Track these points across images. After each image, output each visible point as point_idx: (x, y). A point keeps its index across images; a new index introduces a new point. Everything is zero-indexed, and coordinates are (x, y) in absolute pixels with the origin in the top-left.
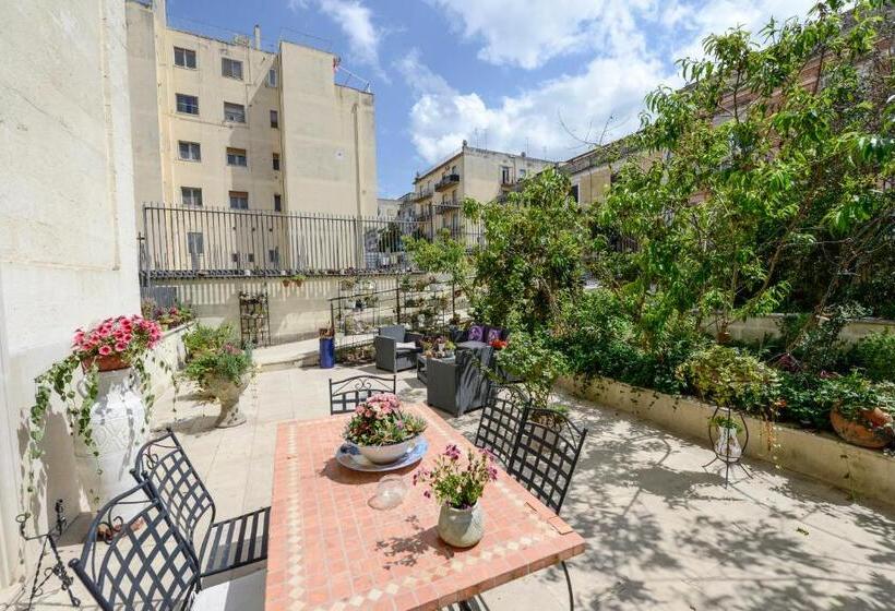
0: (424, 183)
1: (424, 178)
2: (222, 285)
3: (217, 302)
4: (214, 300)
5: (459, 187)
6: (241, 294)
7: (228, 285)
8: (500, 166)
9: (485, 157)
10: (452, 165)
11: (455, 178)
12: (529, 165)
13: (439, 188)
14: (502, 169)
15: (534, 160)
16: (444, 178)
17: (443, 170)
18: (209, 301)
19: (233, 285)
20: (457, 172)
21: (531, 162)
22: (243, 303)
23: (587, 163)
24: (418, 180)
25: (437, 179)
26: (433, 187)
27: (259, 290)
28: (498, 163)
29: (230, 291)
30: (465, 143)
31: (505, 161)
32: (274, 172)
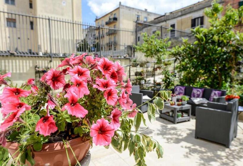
0: (100, 21)
1: (100, 19)
2: (24, 61)
3: (21, 71)
4: (20, 70)
5: (117, 24)
6: (36, 67)
7: (28, 61)
8: (136, 15)
9: (129, 10)
10: (114, 13)
11: (115, 19)
12: (148, 15)
13: (107, 24)
14: (137, 17)
15: (150, 13)
16: (110, 19)
17: (109, 15)
18: (16, 70)
19: (31, 61)
20: (117, 16)
21: (149, 14)
22: (37, 72)
23: (180, 14)
24: (97, 20)
25: (107, 19)
26: (104, 23)
27: (46, 65)
28: (135, 13)
29: (29, 65)
30: (120, 3)
31: (138, 13)
32: (30, 9)
